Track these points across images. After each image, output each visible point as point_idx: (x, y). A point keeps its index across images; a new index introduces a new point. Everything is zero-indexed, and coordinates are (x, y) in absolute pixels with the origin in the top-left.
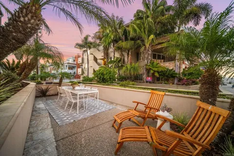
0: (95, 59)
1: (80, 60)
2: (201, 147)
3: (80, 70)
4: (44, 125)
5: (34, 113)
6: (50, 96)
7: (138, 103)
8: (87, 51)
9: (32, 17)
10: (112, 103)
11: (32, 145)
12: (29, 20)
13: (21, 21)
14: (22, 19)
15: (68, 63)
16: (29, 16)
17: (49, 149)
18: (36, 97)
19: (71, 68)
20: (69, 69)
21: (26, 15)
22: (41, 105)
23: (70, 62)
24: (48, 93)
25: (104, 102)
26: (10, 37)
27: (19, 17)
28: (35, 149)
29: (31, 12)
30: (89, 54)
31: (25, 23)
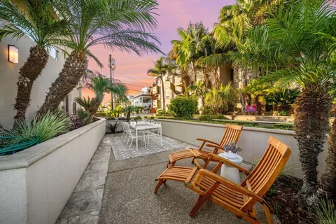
0: (173, 87)
1: (154, 90)
2: (251, 198)
3: (155, 103)
4: (103, 159)
5: (100, 148)
6: (118, 132)
7: (205, 141)
8: (161, 77)
9: (78, 61)
10: (182, 142)
11: (89, 173)
12: (76, 64)
13: (70, 67)
14: (71, 65)
15: (142, 95)
16: (76, 61)
17: (100, 178)
18: (107, 133)
19: (146, 101)
20: (144, 101)
21: (74, 61)
22: (108, 141)
23: (145, 93)
24: (116, 130)
25: (172, 140)
26: (65, 81)
27: (69, 64)
28: (90, 176)
29: (77, 57)
30: (164, 81)
31: (74, 67)
